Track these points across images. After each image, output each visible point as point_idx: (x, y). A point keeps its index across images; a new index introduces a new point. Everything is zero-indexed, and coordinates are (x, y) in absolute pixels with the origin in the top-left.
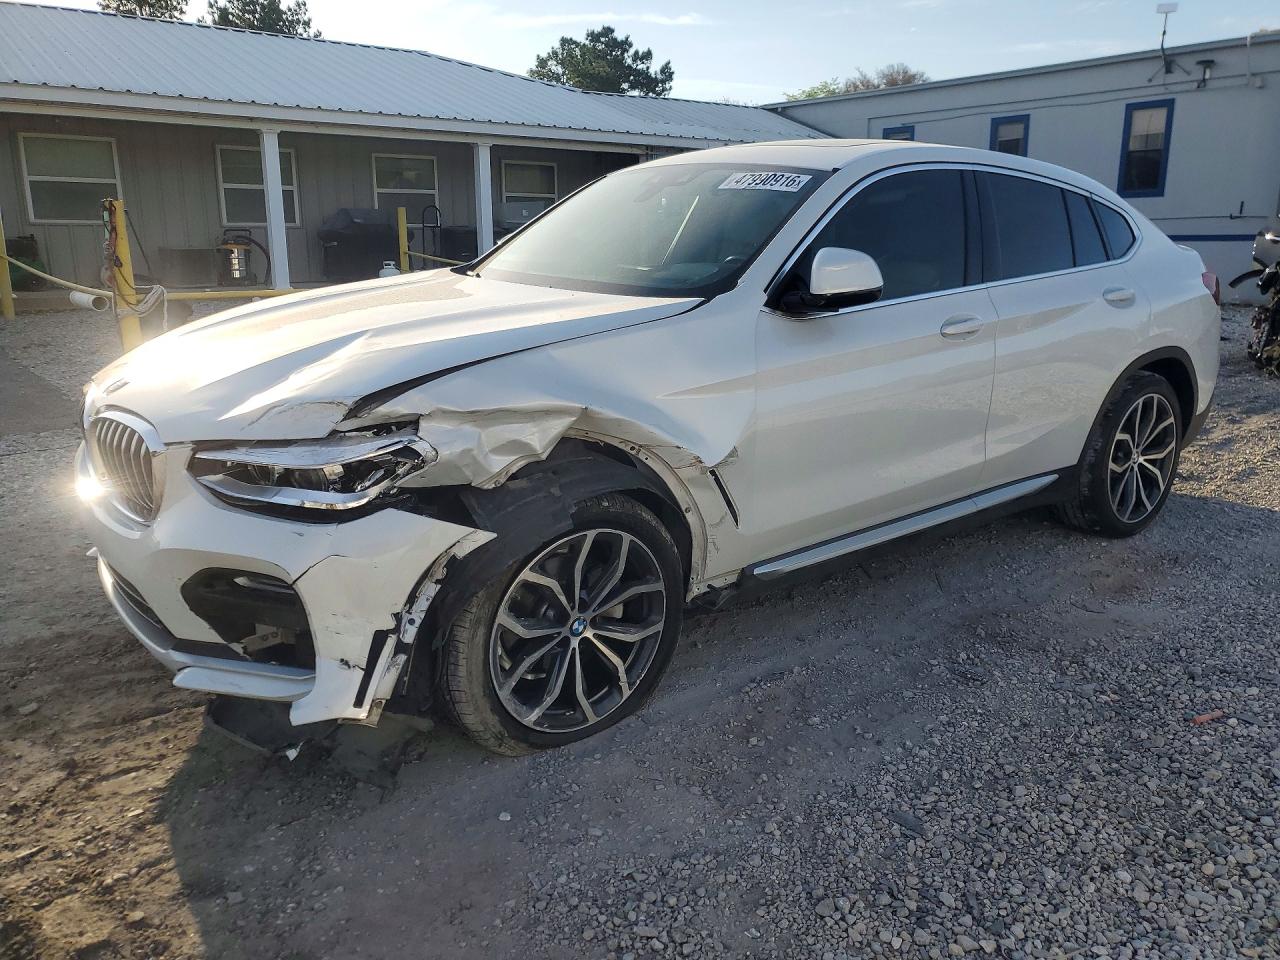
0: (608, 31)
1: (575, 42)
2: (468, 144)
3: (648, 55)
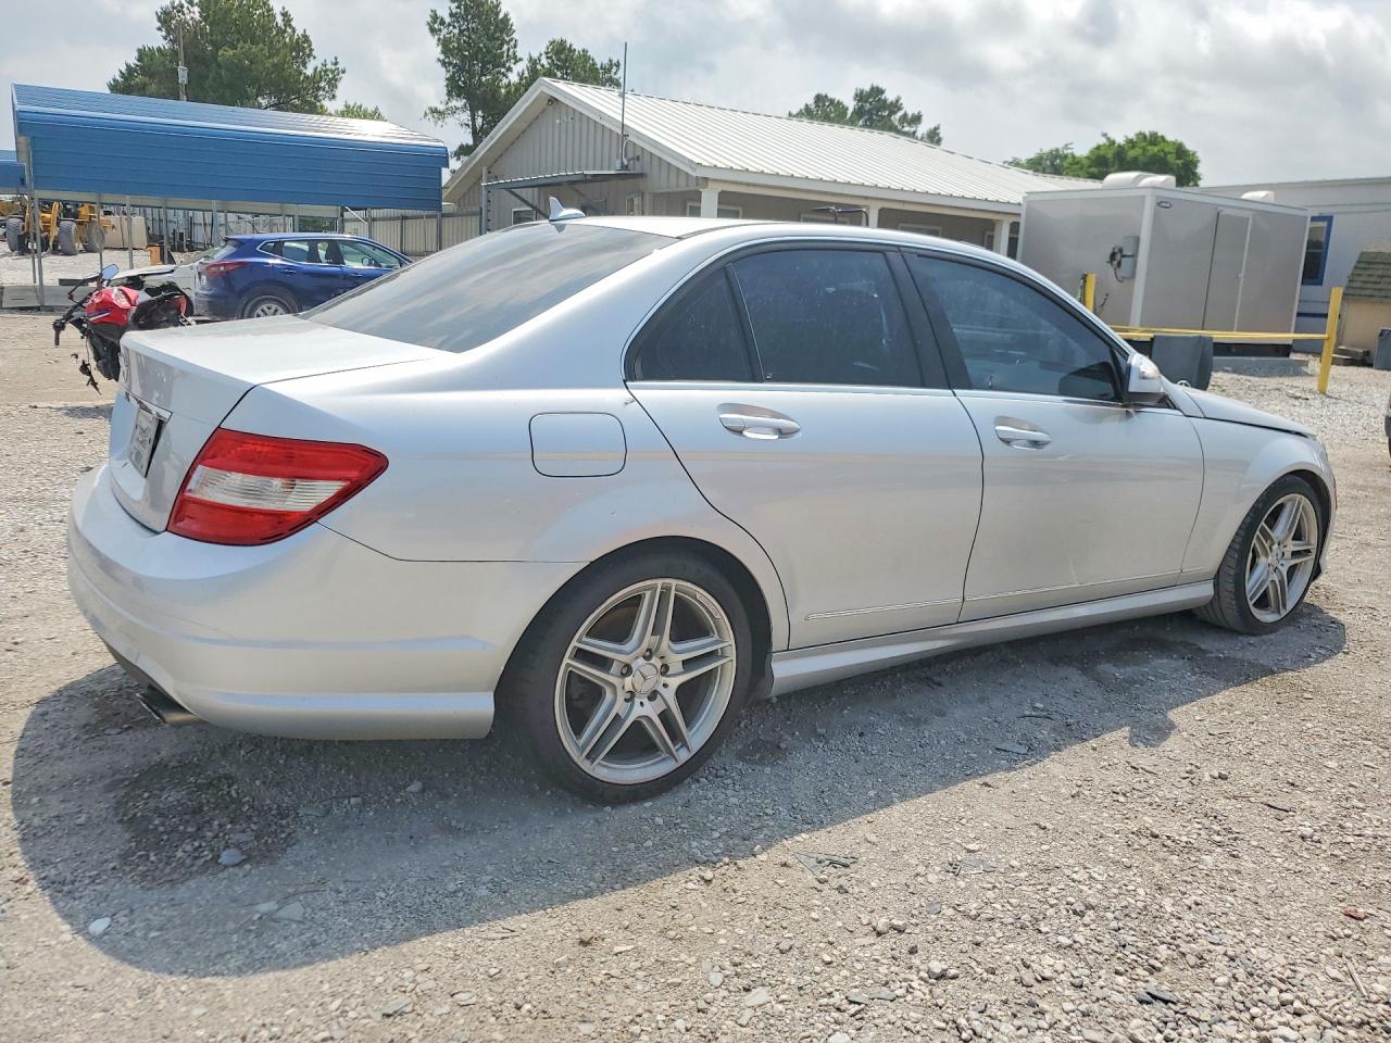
2: (991, 220)
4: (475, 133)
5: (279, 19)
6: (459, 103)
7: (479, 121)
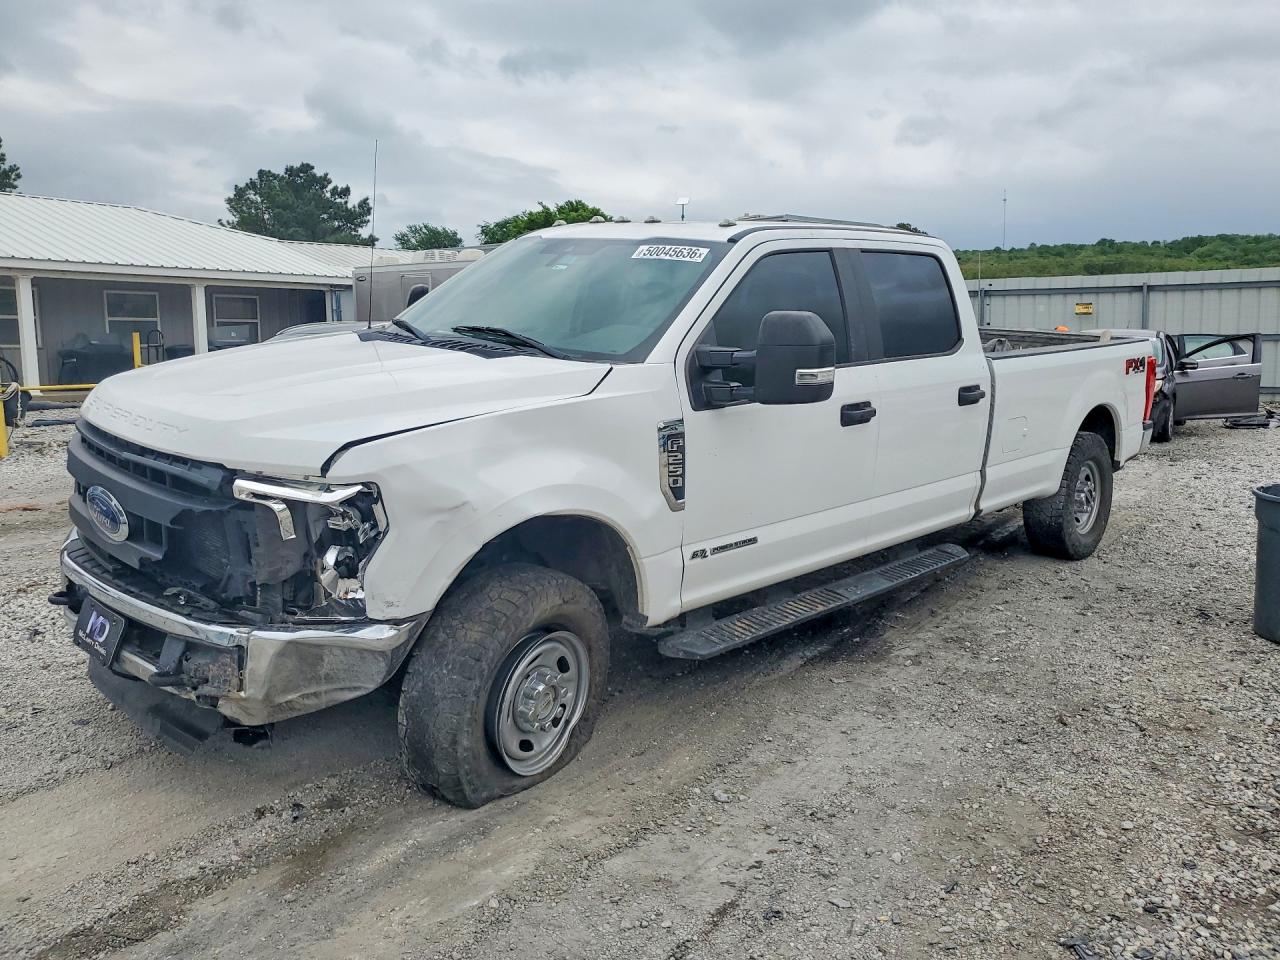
0: (306, 168)
1: (273, 175)
2: (186, 285)
3: (346, 192)
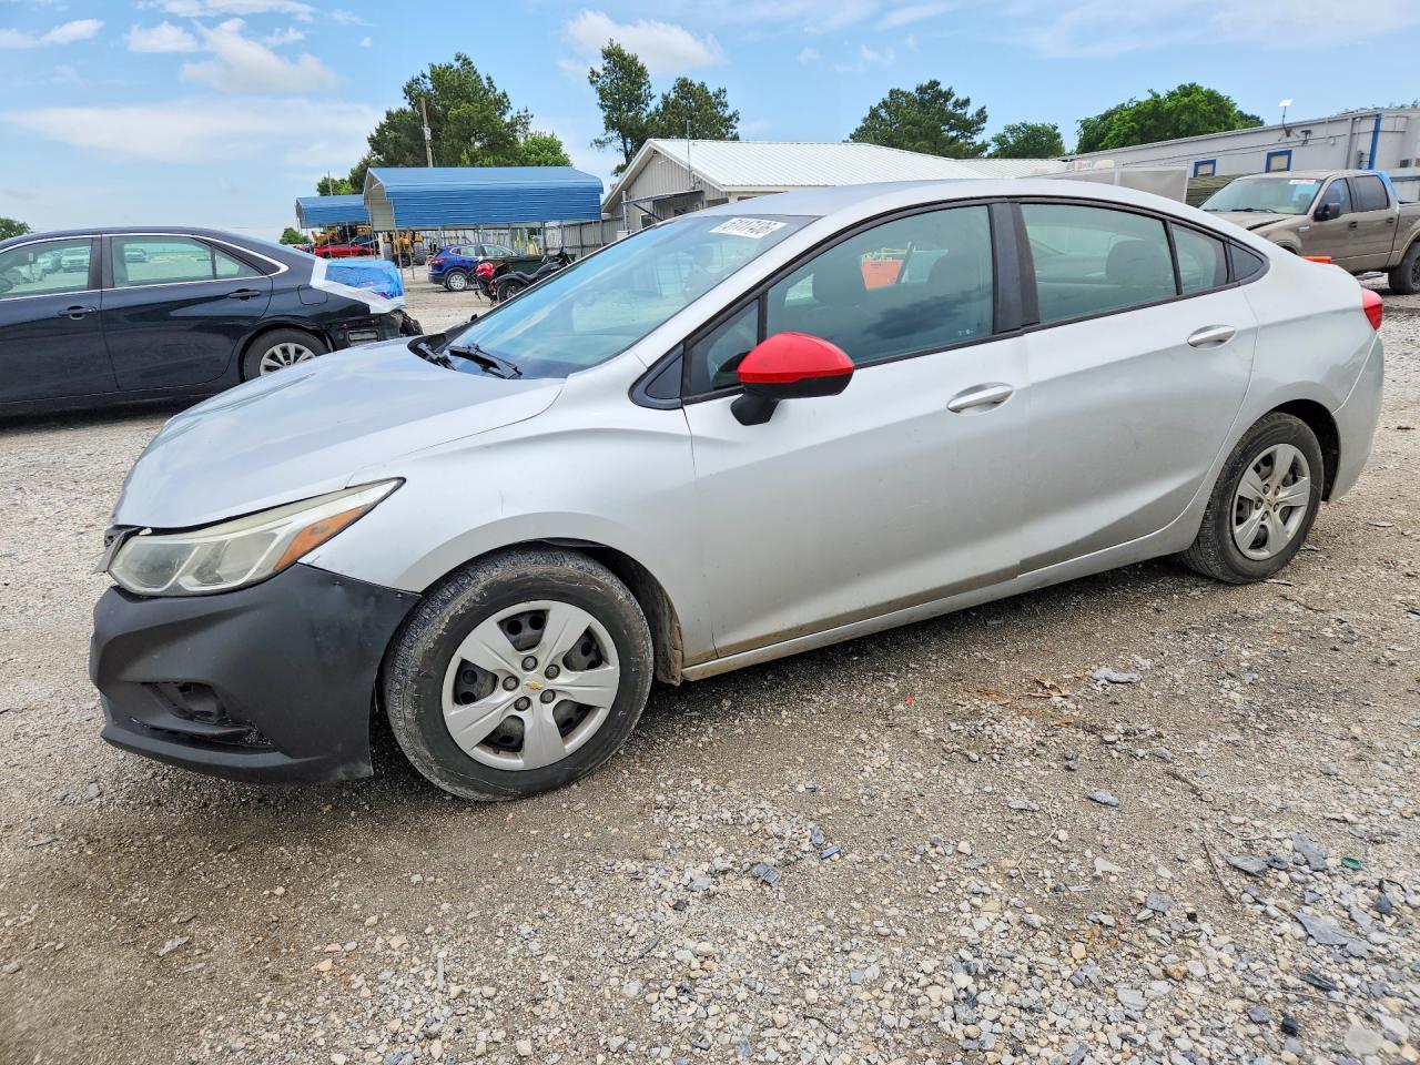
0: (934, 84)
1: (904, 94)
3: (966, 102)
4: (627, 155)
5: (485, 82)
6: (614, 134)
7: (629, 146)
